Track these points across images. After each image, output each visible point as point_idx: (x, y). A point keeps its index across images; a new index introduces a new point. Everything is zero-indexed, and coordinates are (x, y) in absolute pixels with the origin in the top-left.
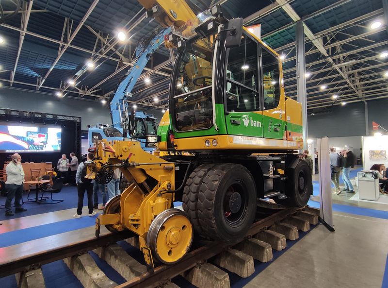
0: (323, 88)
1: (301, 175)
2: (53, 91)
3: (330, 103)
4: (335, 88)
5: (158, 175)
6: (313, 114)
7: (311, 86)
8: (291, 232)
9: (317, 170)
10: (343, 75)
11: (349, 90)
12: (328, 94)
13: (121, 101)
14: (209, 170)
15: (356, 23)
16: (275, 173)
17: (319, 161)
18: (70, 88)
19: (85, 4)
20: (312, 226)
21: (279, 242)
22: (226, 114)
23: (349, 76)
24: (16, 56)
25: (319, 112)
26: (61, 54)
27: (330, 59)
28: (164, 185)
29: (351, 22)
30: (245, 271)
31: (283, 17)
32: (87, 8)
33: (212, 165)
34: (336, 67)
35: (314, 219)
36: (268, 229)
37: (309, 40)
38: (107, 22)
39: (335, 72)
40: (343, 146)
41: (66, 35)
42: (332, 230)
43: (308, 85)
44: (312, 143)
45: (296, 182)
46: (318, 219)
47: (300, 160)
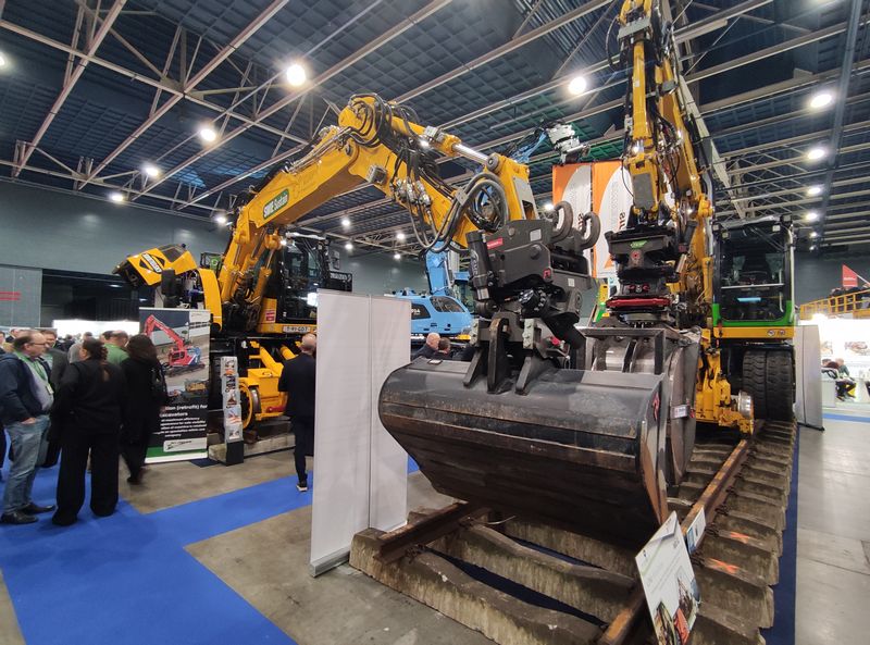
19: (248, 10)
24: (48, 110)
28: (718, 371)
32: (250, 19)
38: (266, 42)
42: (822, 429)
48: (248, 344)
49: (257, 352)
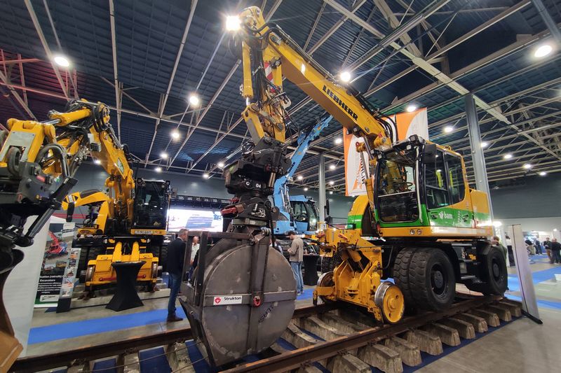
0: (508, 157)
1: (494, 261)
2: (201, 173)
3: (521, 174)
4: (524, 156)
5: (370, 256)
6: (497, 188)
7: (490, 155)
8: (491, 317)
9: (512, 261)
10: (535, 141)
11: (546, 158)
12: (516, 163)
13: (283, 185)
14: (414, 252)
15: (549, 87)
16: (467, 258)
17: (513, 249)
18: (217, 170)
20: (514, 318)
21: (480, 324)
22: (428, 211)
23: (545, 141)
25: (506, 185)
26: (217, 142)
27: (513, 126)
28: (375, 264)
29: (542, 86)
30: (452, 341)
31: (448, 91)
33: (415, 249)
34: (525, 133)
35: (516, 310)
36: (465, 312)
37: (483, 110)
39: (523, 138)
40: (550, 230)
41: (225, 124)
42: (540, 322)
43: (486, 155)
44: (501, 226)
45: (490, 268)
46: (520, 311)
47: (492, 247)
48: (108, 241)
49: (114, 245)
